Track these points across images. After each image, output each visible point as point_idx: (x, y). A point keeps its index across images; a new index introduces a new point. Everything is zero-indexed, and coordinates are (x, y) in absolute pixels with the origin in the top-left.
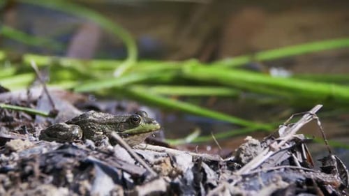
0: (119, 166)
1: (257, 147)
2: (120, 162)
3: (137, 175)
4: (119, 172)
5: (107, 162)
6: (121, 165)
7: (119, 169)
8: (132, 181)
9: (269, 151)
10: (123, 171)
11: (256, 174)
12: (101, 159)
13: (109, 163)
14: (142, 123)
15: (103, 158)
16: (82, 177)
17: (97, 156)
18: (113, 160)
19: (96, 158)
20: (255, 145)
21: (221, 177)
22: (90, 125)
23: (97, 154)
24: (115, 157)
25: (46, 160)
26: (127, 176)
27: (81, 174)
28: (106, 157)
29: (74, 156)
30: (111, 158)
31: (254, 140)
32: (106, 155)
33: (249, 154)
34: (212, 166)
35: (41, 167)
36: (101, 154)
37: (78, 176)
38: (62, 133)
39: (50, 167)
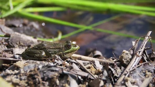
0: (76, 73)
1: (128, 55)
2: (76, 71)
3: (85, 76)
4: (76, 76)
6: (77, 73)
7: (76, 74)
8: (82, 79)
9: (137, 57)
10: (78, 75)
11: (135, 69)
12: (68, 71)
13: (72, 72)
14: (72, 47)
15: (69, 70)
16: (63, 81)
17: (66, 70)
18: (73, 70)
19: (66, 71)
20: (127, 54)
21: (117, 71)
22: (48, 50)
23: (66, 69)
24: (73, 69)
25: (43, 74)
26: (80, 77)
27: (62, 80)
28: (70, 70)
30: (72, 70)
31: (127, 51)
32: (70, 69)
33: (126, 58)
34: (111, 66)
35: (42, 78)
36: (68, 69)
37: (61, 81)
38: (37, 55)
39: (46, 78)
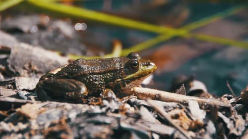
0: (148, 128)
2: (149, 124)
4: (149, 134)
5: (137, 125)
7: (148, 131)
10: (152, 132)
12: (131, 124)
14: (141, 67)
15: (133, 122)
17: (127, 121)
18: (142, 123)
19: (127, 123)
21: (237, 124)
25: (78, 131)
26: (156, 137)
28: (135, 121)
29: (105, 124)
32: (134, 119)
34: (224, 113)
36: (130, 119)
